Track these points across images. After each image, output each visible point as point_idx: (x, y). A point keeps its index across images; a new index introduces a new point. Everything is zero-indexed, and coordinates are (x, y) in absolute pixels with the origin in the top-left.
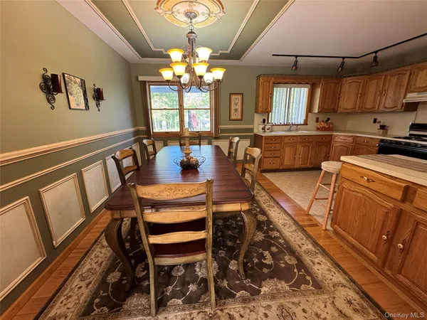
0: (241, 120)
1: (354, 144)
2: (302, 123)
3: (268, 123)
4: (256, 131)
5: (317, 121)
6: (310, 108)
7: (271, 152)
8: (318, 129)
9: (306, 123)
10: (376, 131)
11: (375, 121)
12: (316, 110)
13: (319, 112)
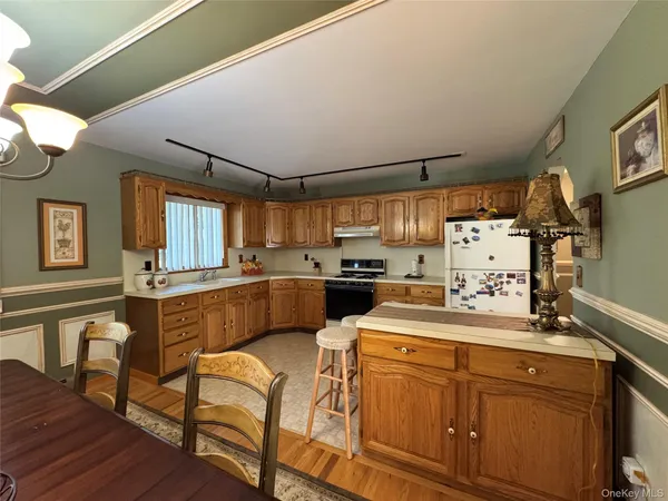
0: (85, 266)
1: (296, 290)
2: (221, 265)
3: (158, 269)
4: (129, 290)
5: (241, 261)
6: (229, 241)
7: (178, 332)
8: (244, 273)
9: (225, 266)
10: (312, 270)
11: (306, 258)
12: (240, 243)
13: (245, 247)
